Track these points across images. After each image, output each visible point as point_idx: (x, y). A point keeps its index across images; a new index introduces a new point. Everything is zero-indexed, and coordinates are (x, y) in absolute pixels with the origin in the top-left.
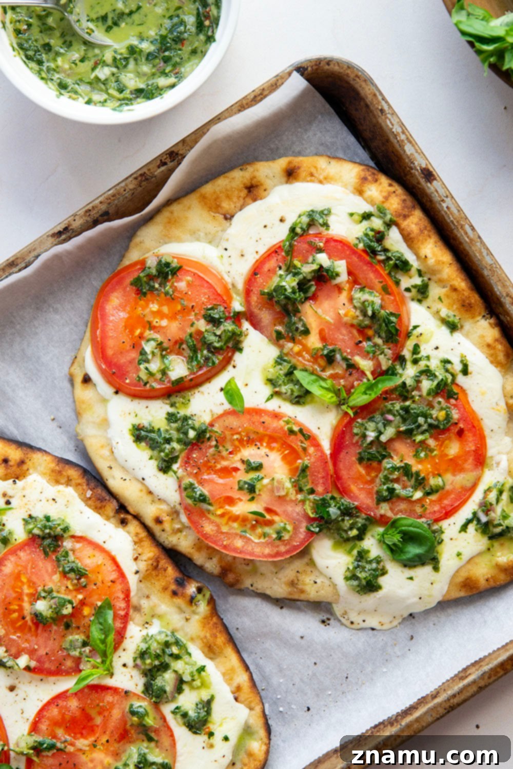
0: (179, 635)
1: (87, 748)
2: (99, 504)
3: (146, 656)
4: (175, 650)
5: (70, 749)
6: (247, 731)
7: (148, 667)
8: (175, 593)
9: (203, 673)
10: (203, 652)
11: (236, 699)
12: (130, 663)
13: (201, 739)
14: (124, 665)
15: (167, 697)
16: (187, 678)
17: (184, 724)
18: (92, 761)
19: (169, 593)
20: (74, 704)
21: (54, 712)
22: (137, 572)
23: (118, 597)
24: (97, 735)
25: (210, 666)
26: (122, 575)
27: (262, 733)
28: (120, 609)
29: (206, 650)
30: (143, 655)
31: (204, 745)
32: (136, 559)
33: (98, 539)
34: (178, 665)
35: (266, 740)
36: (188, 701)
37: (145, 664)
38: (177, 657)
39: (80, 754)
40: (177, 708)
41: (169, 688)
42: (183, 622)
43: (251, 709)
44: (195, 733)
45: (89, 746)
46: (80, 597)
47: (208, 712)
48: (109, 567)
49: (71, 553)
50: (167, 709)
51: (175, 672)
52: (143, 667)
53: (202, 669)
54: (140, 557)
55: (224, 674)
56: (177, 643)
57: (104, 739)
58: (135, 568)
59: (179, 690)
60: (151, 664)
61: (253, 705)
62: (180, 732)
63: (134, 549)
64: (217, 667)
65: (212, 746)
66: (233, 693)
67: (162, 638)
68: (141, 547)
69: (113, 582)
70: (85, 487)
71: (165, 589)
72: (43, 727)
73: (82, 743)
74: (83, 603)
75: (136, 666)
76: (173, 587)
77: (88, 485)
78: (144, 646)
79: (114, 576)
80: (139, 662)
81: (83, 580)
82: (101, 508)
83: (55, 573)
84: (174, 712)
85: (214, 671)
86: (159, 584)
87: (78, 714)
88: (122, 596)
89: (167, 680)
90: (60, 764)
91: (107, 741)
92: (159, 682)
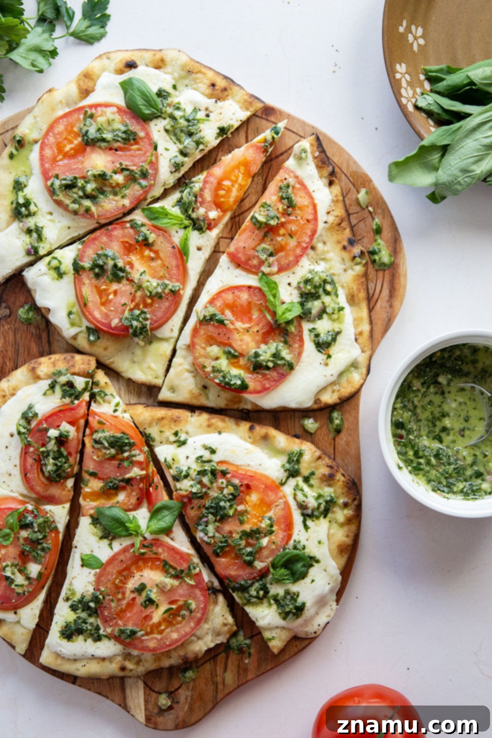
0: (335, 278)
1: (242, 330)
2: (320, 164)
3: (309, 283)
4: (329, 288)
5: (231, 327)
6: (354, 365)
7: (307, 291)
8: (344, 248)
9: (341, 312)
10: (347, 298)
11: (356, 340)
12: (294, 284)
13: (321, 357)
14: (289, 284)
15: (310, 318)
16: (329, 310)
17: (314, 341)
18: (241, 340)
19: (340, 246)
20: (244, 296)
21: (229, 297)
22: (326, 222)
23: (307, 234)
24: (252, 324)
25: (348, 310)
26: (316, 219)
27: (364, 371)
28: (304, 242)
29: (350, 297)
30: (307, 281)
31: (322, 362)
32: (328, 213)
33: (311, 187)
34: (327, 299)
35: (364, 376)
36: (324, 326)
37: (306, 288)
38: (328, 293)
39: (235, 332)
40: (314, 329)
41: (314, 312)
42: (342, 271)
43: (363, 351)
44: (319, 351)
45: (244, 329)
46: (283, 220)
47: (334, 339)
48: (310, 210)
49: (291, 188)
50: (306, 326)
51: (323, 303)
52: (303, 290)
53: (341, 309)
54: (332, 212)
55: (355, 320)
56: (332, 283)
57: (255, 329)
58: (325, 219)
59: (320, 317)
60: (310, 290)
61: (366, 349)
62: (309, 346)
63: (330, 206)
64: (352, 313)
65: (326, 365)
66: (356, 335)
67: (324, 276)
68: (335, 205)
69: (308, 221)
70: (315, 148)
71: (339, 242)
72: (219, 303)
73: (239, 325)
74: (282, 225)
75: (299, 288)
76: (345, 243)
77: (318, 148)
78: (310, 276)
79: (310, 217)
80: (302, 285)
81: (290, 209)
82: (320, 167)
83: (275, 195)
84: (310, 331)
85: (349, 314)
86: (336, 237)
87: (245, 304)
88: (309, 233)
89: (315, 306)
90: (219, 334)
91: (258, 331)
92: (309, 305)
